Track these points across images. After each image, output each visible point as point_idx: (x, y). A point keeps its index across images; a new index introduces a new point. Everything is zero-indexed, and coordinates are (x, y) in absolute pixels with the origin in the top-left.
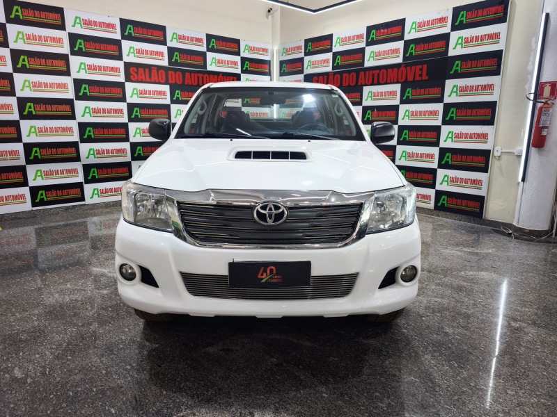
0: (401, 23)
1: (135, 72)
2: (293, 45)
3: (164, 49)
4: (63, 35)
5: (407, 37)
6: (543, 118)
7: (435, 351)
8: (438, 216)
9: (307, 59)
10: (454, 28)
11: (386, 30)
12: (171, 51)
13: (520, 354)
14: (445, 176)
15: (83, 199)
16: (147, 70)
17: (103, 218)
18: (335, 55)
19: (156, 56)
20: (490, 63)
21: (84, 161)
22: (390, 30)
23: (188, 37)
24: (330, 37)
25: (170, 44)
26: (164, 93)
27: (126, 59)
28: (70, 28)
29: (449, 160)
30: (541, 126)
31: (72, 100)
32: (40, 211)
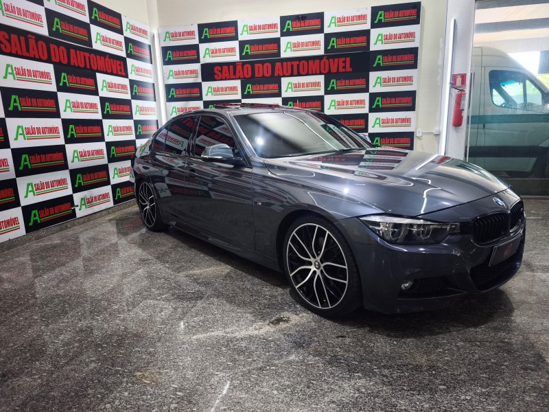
1: (6, 40)
2: (181, 30)
3: (40, 11)
5: (327, 30)
9: (203, 47)
10: (374, 26)
11: (303, 22)
12: (50, 15)
16: (22, 38)
18: (242, 43)
20: (409, 58)
22: (309, 22)
24: (234, 24)
25: (47, 4)
26: (46, 75)
29: (378, 143)
30: (461, 108)
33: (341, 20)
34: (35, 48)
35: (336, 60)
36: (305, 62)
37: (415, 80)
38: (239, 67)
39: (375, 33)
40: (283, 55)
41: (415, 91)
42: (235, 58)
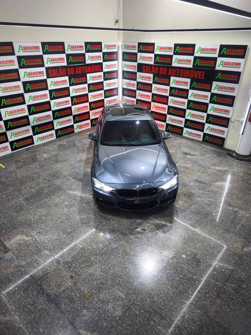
1: (52, 72)
2: (131, 44)
3: (64, 56)
4: (14, 58)
5: (196, 55)
8: (204, 144)
9: (139, 54)
10: (220, 56)
11: (184, 48)
12: (68, 56)
14: (209, 127)
15: (33, 143)
16: (57, 70)
18: (156, 56)
19: (61, 60)
20: (235, 77)
21: (32, 124)
22: (187, 49)
23: (76, 46)
24: (153, 45)
25: (67, 52)
26: (66, 81)
27: (46, 65)
29: (211, 120)
31: (23, 94)
32: (15, 152)
33: (204, 50)
34: (62, 72)
35: (198, 71)
36: (183, 70)
37: (236, 90)
38: (153, 68)
39: (220, 60)
40: (173, 65)
41: (235, 96)
42: (152, 63)
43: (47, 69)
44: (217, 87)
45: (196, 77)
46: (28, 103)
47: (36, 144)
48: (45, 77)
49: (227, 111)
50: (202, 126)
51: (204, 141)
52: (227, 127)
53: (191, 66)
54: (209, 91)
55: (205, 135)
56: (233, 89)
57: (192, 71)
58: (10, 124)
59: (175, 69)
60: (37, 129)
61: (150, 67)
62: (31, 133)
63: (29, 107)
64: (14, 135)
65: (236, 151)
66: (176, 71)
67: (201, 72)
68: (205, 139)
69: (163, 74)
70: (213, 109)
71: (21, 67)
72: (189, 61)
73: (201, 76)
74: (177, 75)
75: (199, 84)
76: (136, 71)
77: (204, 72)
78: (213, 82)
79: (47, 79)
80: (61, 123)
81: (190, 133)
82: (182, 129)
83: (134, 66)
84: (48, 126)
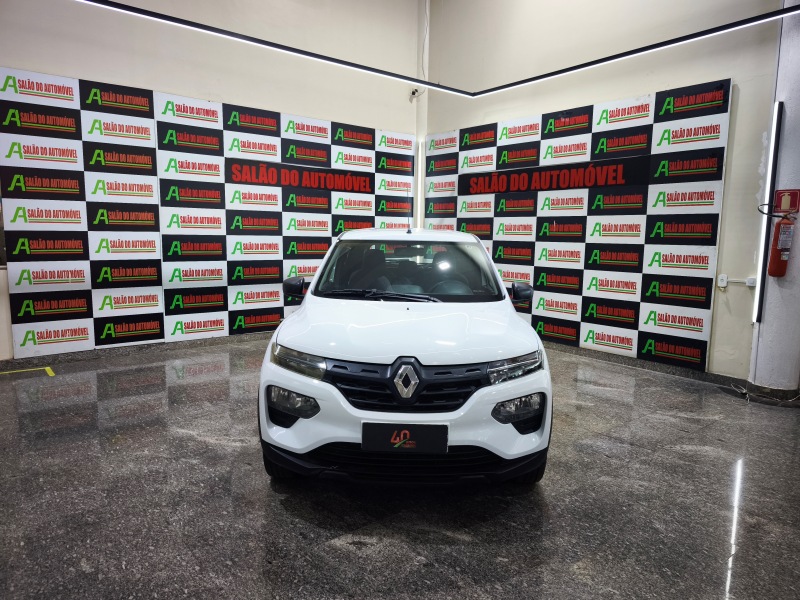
0: (588, 111)
1: (238, 171)
2: (444, 137)
3: (276, 141)
4: (150, 124)
5: (596, 129)
6: (782, 237)
7: (641, 554)
8: (643, 367)
9: (463, 155)
10: (658, 119)
11: (567, 120)
12: (286, 143)
13: (758, 561)
14: (652, 312)
15: (161, 335)
16: (254, 168)
17: (187, 362)
18: (500, 150)
19: (266, 150)
20: (708, 164)
21: (167, 284)
22: (576, 119)
23: (308, 127)
24: (493, 127)
25: (284, 135)
26: (273, 198)
27: (228, 154)
28: (159, 116)
29: (657, 291)
30: (779, 247)
31: (157, 206)
32: (105, 350)
33: (614, 115)
34: (265, 174)
35: (605, 168)
36: (566, 172)
37: (718, 198)
38: (494, 179)
39: (659, 129)
40: (543, 162)
41: (717, 215)
42: (492, 168)
43: (229, 162)
44: (660, 198)
45: (601, 182)
46: (165, 230)
47: (168, 338)
48: (220, 179)
49: (702, 260)
50: (631, 312)
51: (643, 356)
52: (706, 305)
53: (586, 158)
54: (642, 211)
55: (644, 337)
56: (708, 196)
57: (590, 167)
58: (106, 273)
59: (548, 173)
60: (178, 300)
61: (487, 178)
62: (160, 308)
63: (167, 240)
64: (110, 304)
65: (750, 380)
66: (551, 176)
67: (614, 167)
68: (644, 351)
69: (519, 190)
70: (657, 259)
71: (162, 146)
72: (582, 146)
73: (615, 178)
74: (554, 186)
75: (612, 198)
76: (456, 194)
77: (620, 167)
78: (650, 186)
79: (226, 185)
80: (249, 296)
81: (600, 338)
82: (576, 326)
83: (451, 184)
84: (209, 299)
